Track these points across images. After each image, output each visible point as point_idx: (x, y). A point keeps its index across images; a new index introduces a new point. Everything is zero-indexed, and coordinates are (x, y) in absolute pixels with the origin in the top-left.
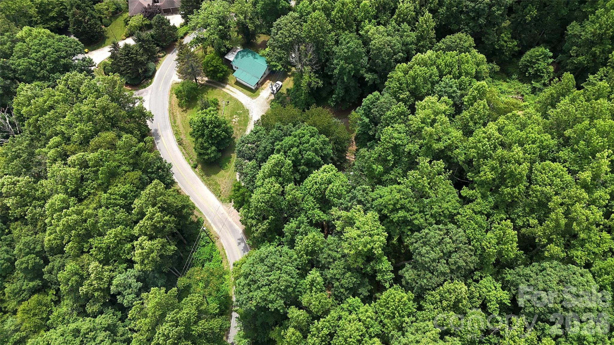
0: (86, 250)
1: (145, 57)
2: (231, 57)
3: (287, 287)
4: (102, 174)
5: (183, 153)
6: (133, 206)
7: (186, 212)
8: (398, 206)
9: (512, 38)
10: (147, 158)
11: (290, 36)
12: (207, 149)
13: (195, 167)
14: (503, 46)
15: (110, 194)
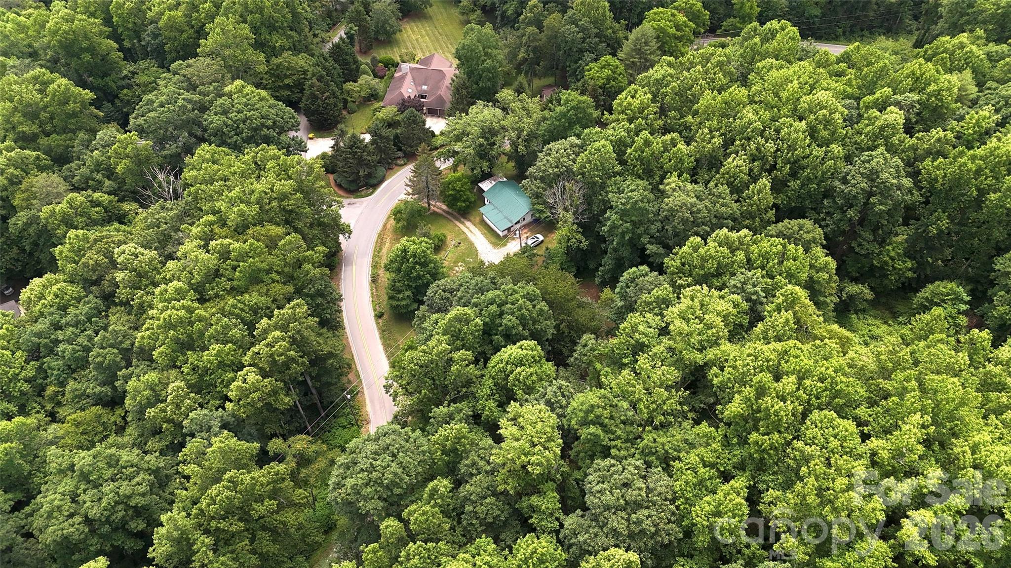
0: (178, 364)
1: (376, 158)
2: (485, 186)
3: (394, 484)
4: (241, 272)
5: (372, 294)
6: (257, 326)
7: (332, 364)
8: (591, 416)
9: (905, 255)
10: (308, 273)
11: (557, 167)
12: (400, 292)
13: (379, 316)
14: (886, 263)
15: (239, 301)
